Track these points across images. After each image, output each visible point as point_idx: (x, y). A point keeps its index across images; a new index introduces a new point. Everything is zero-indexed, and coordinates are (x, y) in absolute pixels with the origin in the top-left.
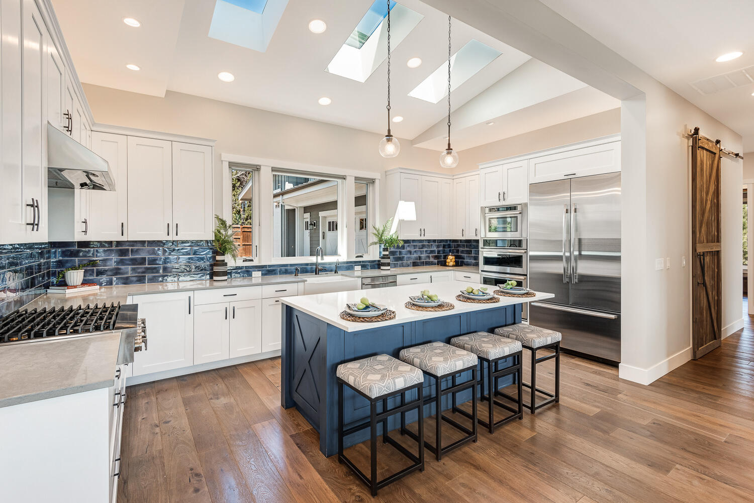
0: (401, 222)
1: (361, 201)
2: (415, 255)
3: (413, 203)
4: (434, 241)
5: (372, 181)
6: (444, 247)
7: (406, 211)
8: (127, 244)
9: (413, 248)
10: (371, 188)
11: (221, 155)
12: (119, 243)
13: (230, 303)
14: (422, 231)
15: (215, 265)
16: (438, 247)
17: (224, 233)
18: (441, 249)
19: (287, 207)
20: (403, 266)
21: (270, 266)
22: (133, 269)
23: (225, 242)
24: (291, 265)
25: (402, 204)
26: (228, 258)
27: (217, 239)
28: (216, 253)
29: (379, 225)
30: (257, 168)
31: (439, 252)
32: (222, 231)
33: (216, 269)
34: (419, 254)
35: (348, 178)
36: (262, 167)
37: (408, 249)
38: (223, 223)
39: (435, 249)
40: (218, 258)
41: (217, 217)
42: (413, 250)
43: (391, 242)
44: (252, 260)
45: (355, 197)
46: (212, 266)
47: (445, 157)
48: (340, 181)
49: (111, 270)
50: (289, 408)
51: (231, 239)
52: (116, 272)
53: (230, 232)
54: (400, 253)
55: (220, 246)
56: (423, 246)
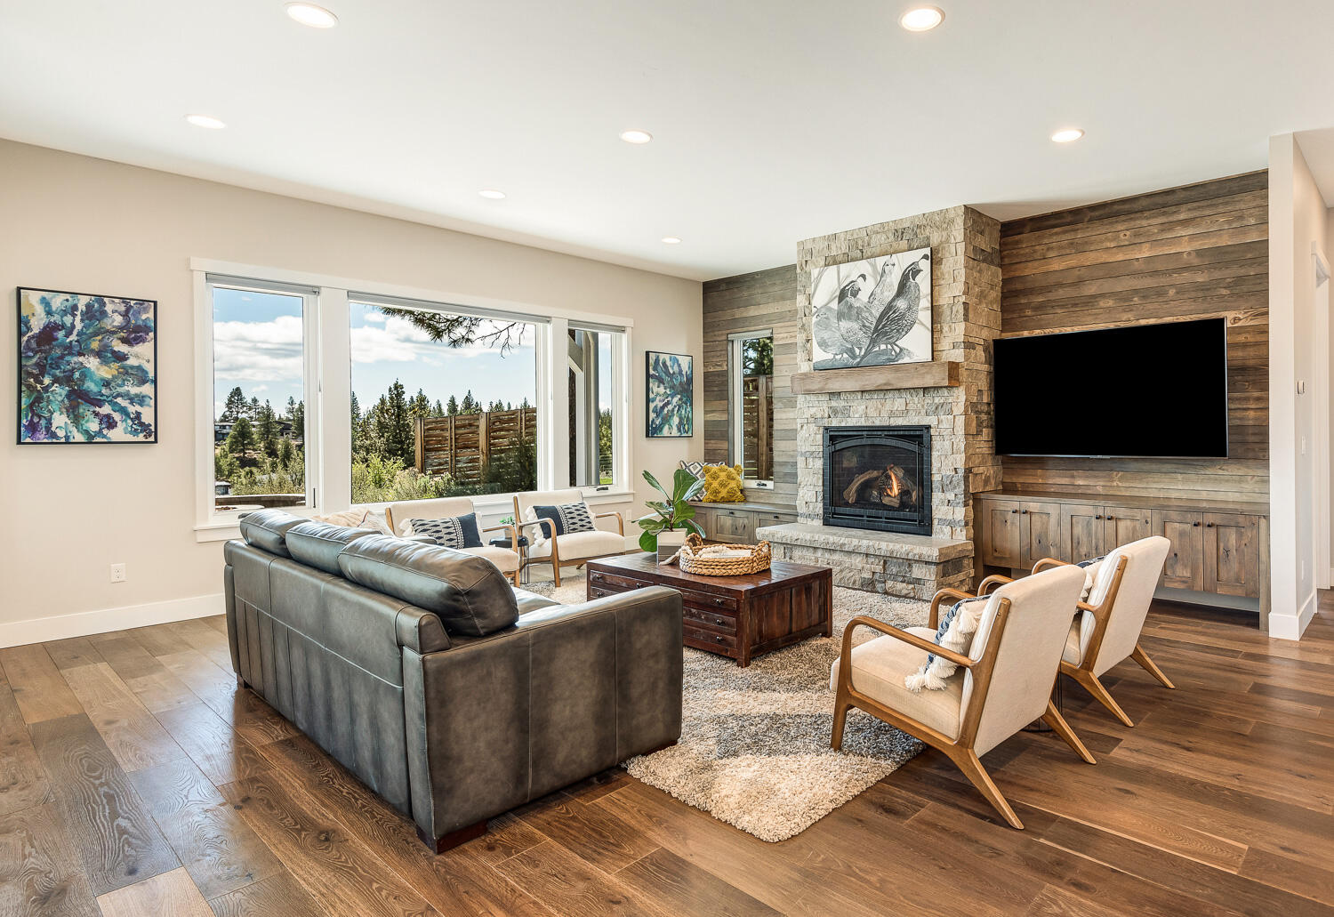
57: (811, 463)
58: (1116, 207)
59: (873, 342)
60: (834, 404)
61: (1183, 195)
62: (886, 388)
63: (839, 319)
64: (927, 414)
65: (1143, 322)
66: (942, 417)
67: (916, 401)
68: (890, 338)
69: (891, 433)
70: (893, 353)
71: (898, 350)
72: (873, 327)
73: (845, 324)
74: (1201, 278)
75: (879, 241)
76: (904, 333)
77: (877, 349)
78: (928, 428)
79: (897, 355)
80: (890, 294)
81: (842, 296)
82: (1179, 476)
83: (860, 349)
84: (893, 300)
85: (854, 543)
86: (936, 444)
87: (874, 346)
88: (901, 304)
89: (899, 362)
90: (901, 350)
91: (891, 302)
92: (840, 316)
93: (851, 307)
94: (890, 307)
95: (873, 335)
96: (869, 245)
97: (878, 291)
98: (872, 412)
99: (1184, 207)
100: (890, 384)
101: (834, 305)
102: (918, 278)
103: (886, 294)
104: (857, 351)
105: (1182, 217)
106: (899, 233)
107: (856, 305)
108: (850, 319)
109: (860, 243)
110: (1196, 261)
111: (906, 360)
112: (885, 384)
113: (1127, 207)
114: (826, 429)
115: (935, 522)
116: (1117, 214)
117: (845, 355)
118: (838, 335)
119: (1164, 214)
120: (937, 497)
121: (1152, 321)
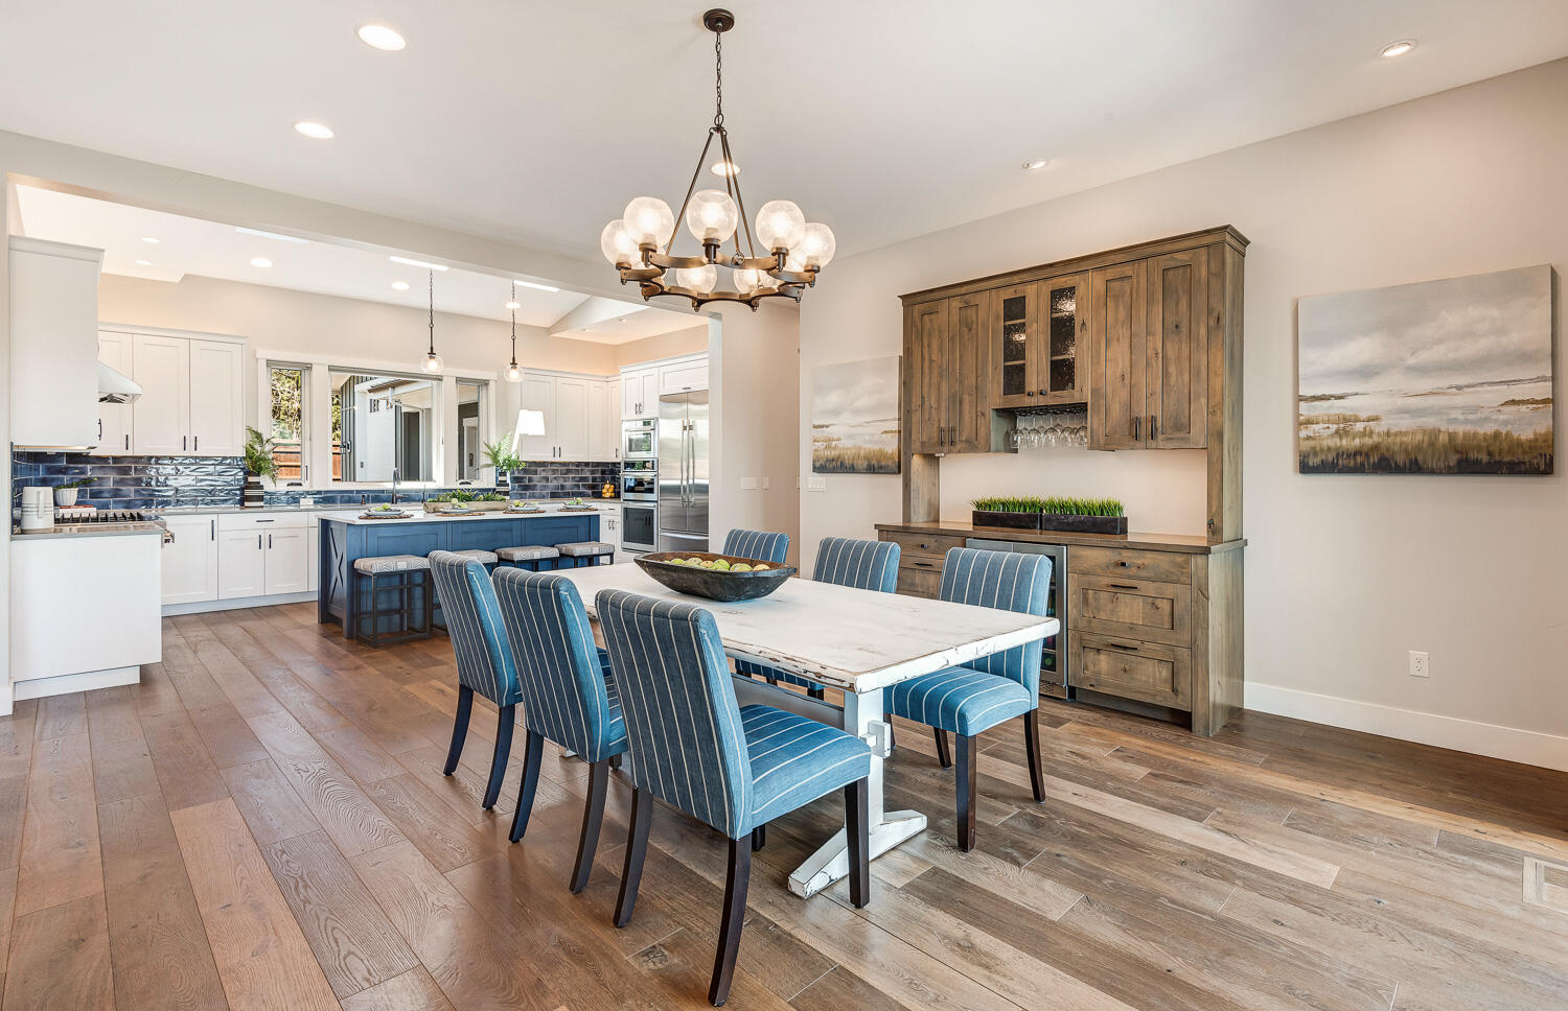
0: (524, 437)
1: (468, 410)
2: (555, 483)
3: (541, 413)
4: (587, 464)
5: (485, 383)
6: (603, 472)
7: (531, 423)
8: (130, 460)
9: (550, 473)
10: (483, 393)
11: (255, 351)
12: (116, 459)
13: (264, 530)
14: (556, 451)
15: (247, 488)
16: (593, 472)
17: (259, 449)
18: (598, 475)
19: (404, 410)
20: (535, 497)
21: (326, 492)
22: (136, 491)
23: (259, 459)
24: (358, 492)
25: (523, 413)
26: (264, 480)
27: (249, 456)
28: (248, 473)
29: (493, 442)
30: (308, 367)
31: (594, 479)
32: (257, 447)
33: (248, 493)
34: (561, 482)
35: (445, 379)
36: (314, 366)
37: (543, 474)
38: (258, 436)
39: (588, 475)
40: (251, 479)
41: (250, 429)
42: (551, 476)
43: (509, 463)
44: (300, 485)
45: (459, 406)
46: (242, 489)
47: (508, 372)
48: (435, 382)
49: (109, 491)
50: (326, 622)
51: (271, 456)
52: (116, 493)
53: (268, 447)
54: (530, 480)
55: (254, 464)
56: (568, 471)
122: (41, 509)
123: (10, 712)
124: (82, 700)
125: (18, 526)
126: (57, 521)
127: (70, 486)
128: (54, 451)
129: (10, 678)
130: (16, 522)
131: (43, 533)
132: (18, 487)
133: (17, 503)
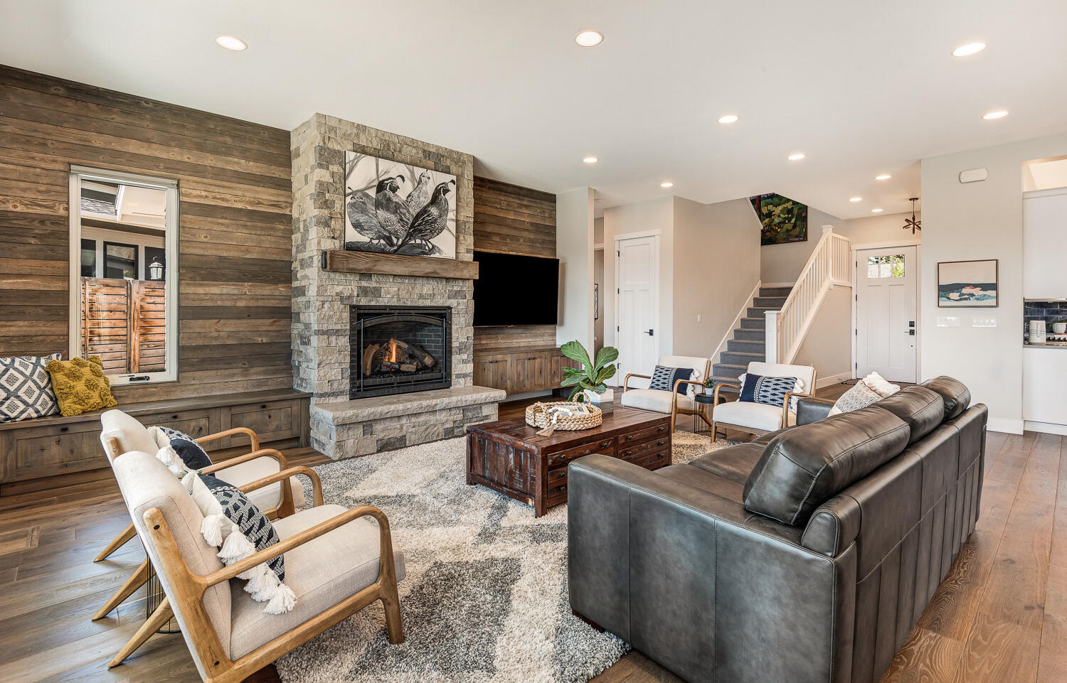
57: (334, 341)
58: (500, 186)
59: (410, 236)
60: (364, 284)
61: (525, 192)
62: (433, 275)
63: (377, 207)
64: (449, 298)
65: (511, 253)
66: (460, 301)
67: (441, 287)
68: (425, 236)
69: (421, 311)
70: (427, 248)
71: (431, 247)
72: (410, 223)
73: (382, 214)
74: (532, 236)
75: (409, 152)
76: (436, 234)
77: (413, 242)
78: (450, 308)
79: (430, 250)
80: (426, 200)
81: (381, 187)
82: (524, 335)
83: (398, 239)
84: (428, 206)
85: (445, 402)
86: (454, 320)
87: (410, 239)
88: (434, 211)
89: (431, 256)
90: (433, 246)
91: (426, 207)
92: (378, 205)
93: (389, 200)
94: (424, 211)
95: (410, 229)
96: (400, 151)
97: (415, 194)
98: (403, 293)
99: (526, 199)
100: (437, 273)
101: (372, 193)
102: (448, 196)
103: (422, 199)
104: (395, 241)
105: (525, 203)
106: (427, 154)
107: (395, 200)
108: (388, 210)
109: (392, 147)
110: (530, 228)
111: (437, 255)
112: (432, 273)
113: (504, 188)
114: (352, 307)
115: (454, 377)
116: (501, 190)
117: (382, 242)
118: (375, 221)
119: (519, 199)
120: (455, 358)
121: (514, 253)
122: (1039, 332)
123: (1022, 434)
124: (1060, 439)
125: (1027, 341)
126: (1048, 339)
127: (1061, 322)
128: (1052, 301)
129: (1023, 418)
130: (1026, 339)
131: (1039, 345)
132: (1027, 321)
133: (1027, 330)
